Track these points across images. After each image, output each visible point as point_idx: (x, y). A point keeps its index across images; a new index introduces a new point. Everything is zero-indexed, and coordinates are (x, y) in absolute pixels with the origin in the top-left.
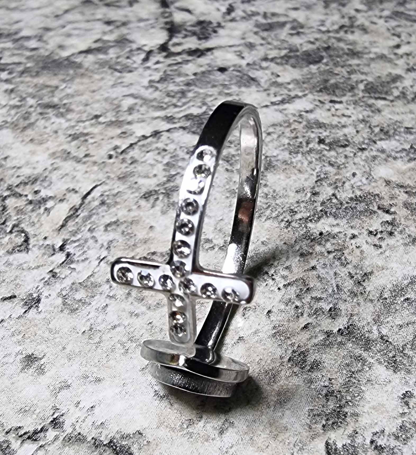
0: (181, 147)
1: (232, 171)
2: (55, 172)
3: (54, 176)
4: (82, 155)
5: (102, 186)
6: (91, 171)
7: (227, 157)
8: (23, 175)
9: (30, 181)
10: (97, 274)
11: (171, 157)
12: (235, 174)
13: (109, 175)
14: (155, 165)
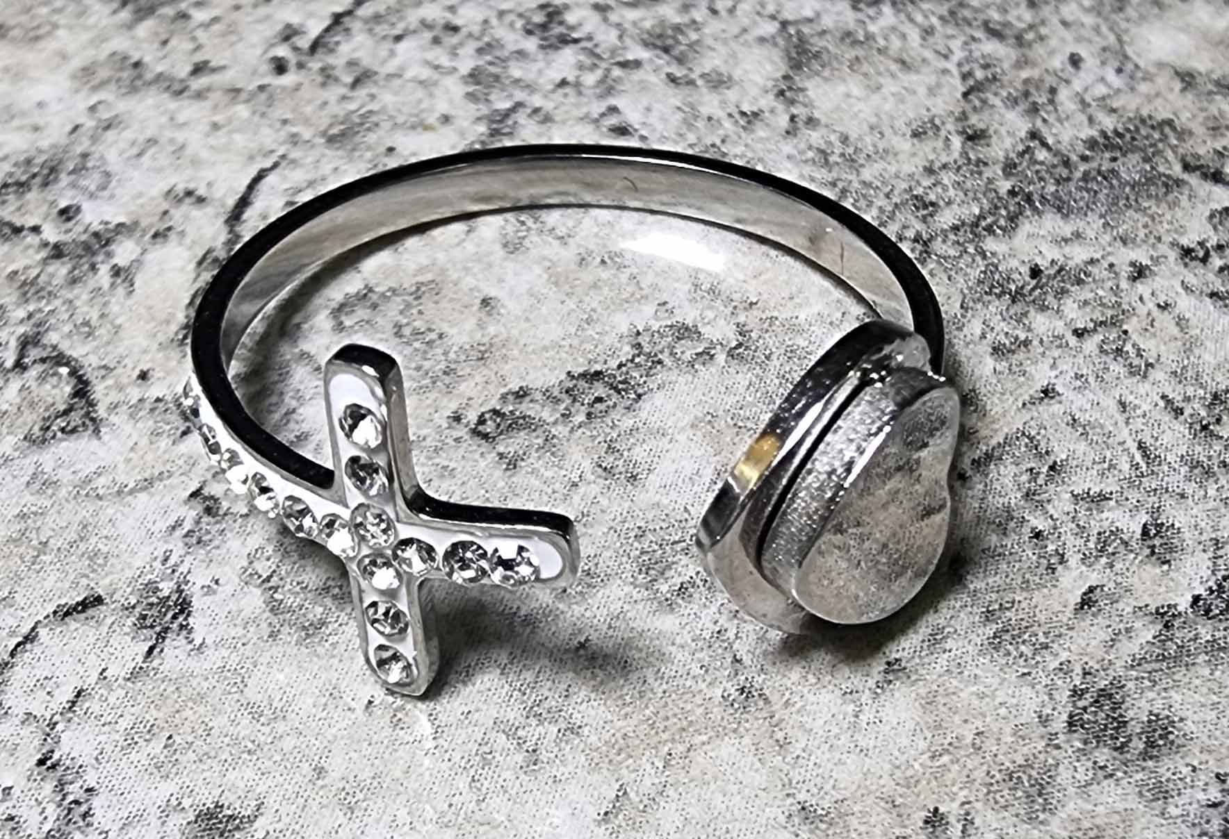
0: (501, 14)
1: (691, 83)
4: (183, 70)
5: (277, 171)
6: (230, 121)
7: (660, 36)
9: (34, 176)
11: (480, 51)
12: (704, 90)
13: (294, 130)
14: (435, 84)
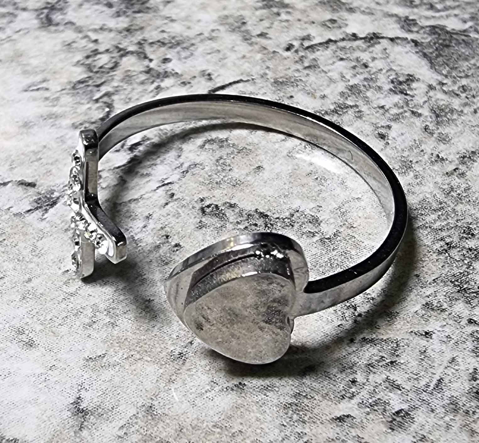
0: (390, 70)
2: (208, 42)
3: (202, 48)
4: (256, 33)
5: (246, 83)
6: (250, 57)
8: (169, 32)
9: (170, 43)
10: (144, 201)
12: (434, 139)
13: (267, 72)
14: (335, 82)
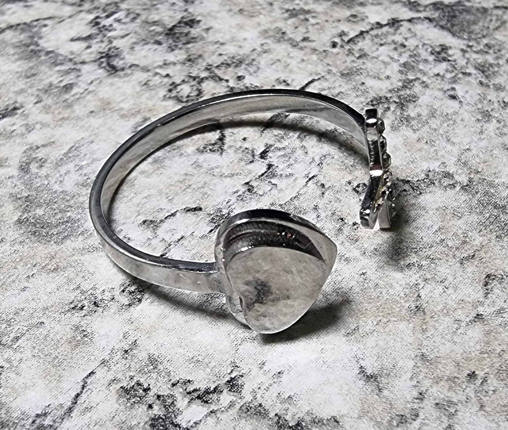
0: (424, 45)
1: (488, 86)
2: (265, 55)
3: (263, 61)
5: (319, 81)
7: (483, 66)
8: (226, 54)
10: (303, 196)
11: (411, 56)
12: (492, 90)
13: (330, 68)
14: (389, 64)
